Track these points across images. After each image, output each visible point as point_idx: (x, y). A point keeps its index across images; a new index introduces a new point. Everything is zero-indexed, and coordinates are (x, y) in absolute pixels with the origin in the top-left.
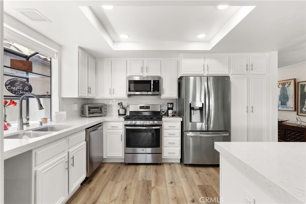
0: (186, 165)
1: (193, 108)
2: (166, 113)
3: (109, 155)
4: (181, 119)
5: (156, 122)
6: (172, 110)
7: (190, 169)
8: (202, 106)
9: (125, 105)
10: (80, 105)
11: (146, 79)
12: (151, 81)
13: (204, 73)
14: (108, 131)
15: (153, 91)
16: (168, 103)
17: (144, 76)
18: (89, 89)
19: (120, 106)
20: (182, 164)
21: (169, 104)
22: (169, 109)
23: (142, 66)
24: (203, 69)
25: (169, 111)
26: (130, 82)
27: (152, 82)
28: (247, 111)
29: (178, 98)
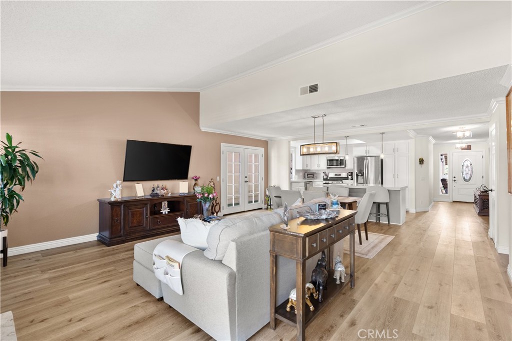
9: (327, 173)
10: (303, 173)
11: (336, 159)
13: (366, 154)
15: (340, 165)
16: (349, 172)
18: (307, 165)
19: (324, 174)
22: (349, 175)
26: (327, 160)
27: (339, 160)
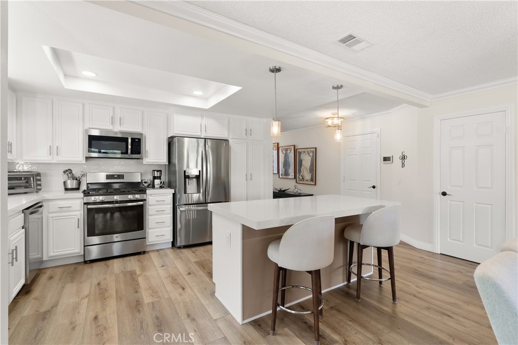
0: (180, 248)
1: (189, 176)
2: (149, 185)
3: (52, 254)
4: (173, 191)
5: (138, 196)
6: (160, 179)
7: (185, 251)
8: (198, 174)
11: (119, 136)
12: (128, 138)
13: (201, 134)
14: (50, 215)
15: (132, 153)
16: (154, 171)
17: (115, 130)
19: (67, 174)
20: (175, 248)
21: (156, 172)
22: (155, 178)
23: (111, 115)
24: (200, 129)
25: (155, 180)
26: (92, 138)
27: (130, 141)
28: (246, 179)
29: (167, 163)
